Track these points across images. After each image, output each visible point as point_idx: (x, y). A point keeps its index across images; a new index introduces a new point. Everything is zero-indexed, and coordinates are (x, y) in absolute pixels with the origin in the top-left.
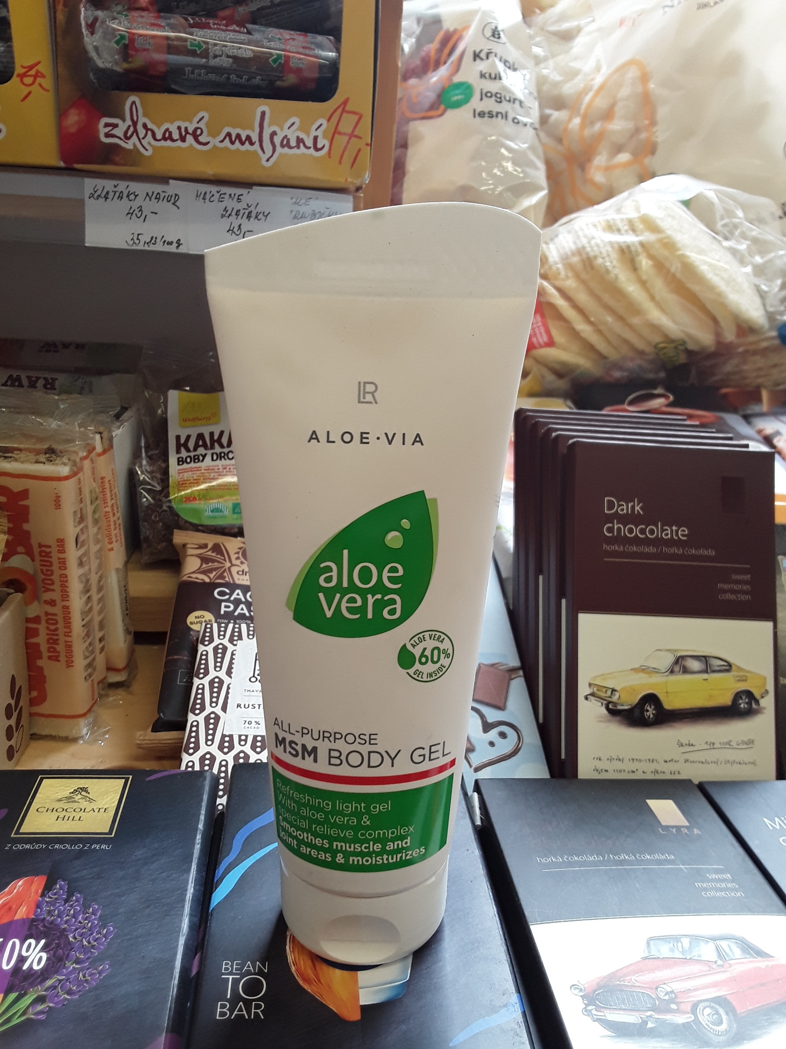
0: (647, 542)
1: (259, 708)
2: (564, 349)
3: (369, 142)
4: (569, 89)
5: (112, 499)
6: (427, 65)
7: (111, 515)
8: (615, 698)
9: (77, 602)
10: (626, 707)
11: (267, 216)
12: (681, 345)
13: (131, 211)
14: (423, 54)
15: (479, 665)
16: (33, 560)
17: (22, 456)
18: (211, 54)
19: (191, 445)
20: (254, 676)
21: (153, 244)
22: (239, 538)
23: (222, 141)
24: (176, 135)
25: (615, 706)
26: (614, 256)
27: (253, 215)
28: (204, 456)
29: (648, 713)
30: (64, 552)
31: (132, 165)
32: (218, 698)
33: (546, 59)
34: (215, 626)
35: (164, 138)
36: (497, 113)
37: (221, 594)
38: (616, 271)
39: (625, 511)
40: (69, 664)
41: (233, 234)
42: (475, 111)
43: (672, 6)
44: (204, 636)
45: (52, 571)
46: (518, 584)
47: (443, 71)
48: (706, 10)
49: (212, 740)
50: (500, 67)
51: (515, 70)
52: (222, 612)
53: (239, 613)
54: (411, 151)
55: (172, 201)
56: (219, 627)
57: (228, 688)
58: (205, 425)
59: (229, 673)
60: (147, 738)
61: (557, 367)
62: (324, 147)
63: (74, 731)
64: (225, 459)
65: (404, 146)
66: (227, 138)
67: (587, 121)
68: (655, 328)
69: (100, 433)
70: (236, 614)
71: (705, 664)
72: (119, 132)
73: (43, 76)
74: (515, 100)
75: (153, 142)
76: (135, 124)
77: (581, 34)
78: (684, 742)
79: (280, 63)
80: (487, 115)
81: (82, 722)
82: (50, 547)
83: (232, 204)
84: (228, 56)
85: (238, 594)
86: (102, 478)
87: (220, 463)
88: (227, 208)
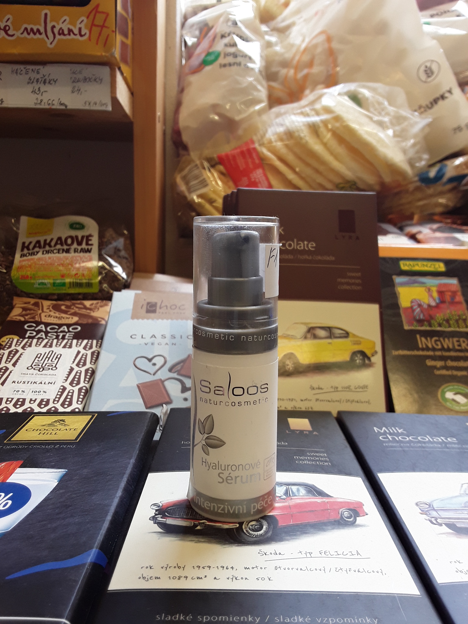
0: (287, 252)
1: (28, 383)
3: (114, 29)
11: (56, 81)
15: (189, 355)
19: (31, 247)
23: (22, 34)
26: (306, 129)
27: (47, 81)
28: (37, 252)
29: (289, 367)
36: (234, 63)
37: (29, 327)
38: (307, 138)
41: (35, 94)
42: (220, 64)
44: (6, 345)
50: (237, 39)
51: (247, 41)
53: (39, 337)
56: (18, 341)
57: (11, 372)
58: (42, 236)
59: (14, 364)
62: (85, 34)
64: (51, 253)
66: (25, 31)
68: (336, 173)
71: (329, 332)
74: (246, 56)
78: (316, 387)
80: (228, 65)
85: (41, 327)
87: (47, 256)
88: (31, 78)
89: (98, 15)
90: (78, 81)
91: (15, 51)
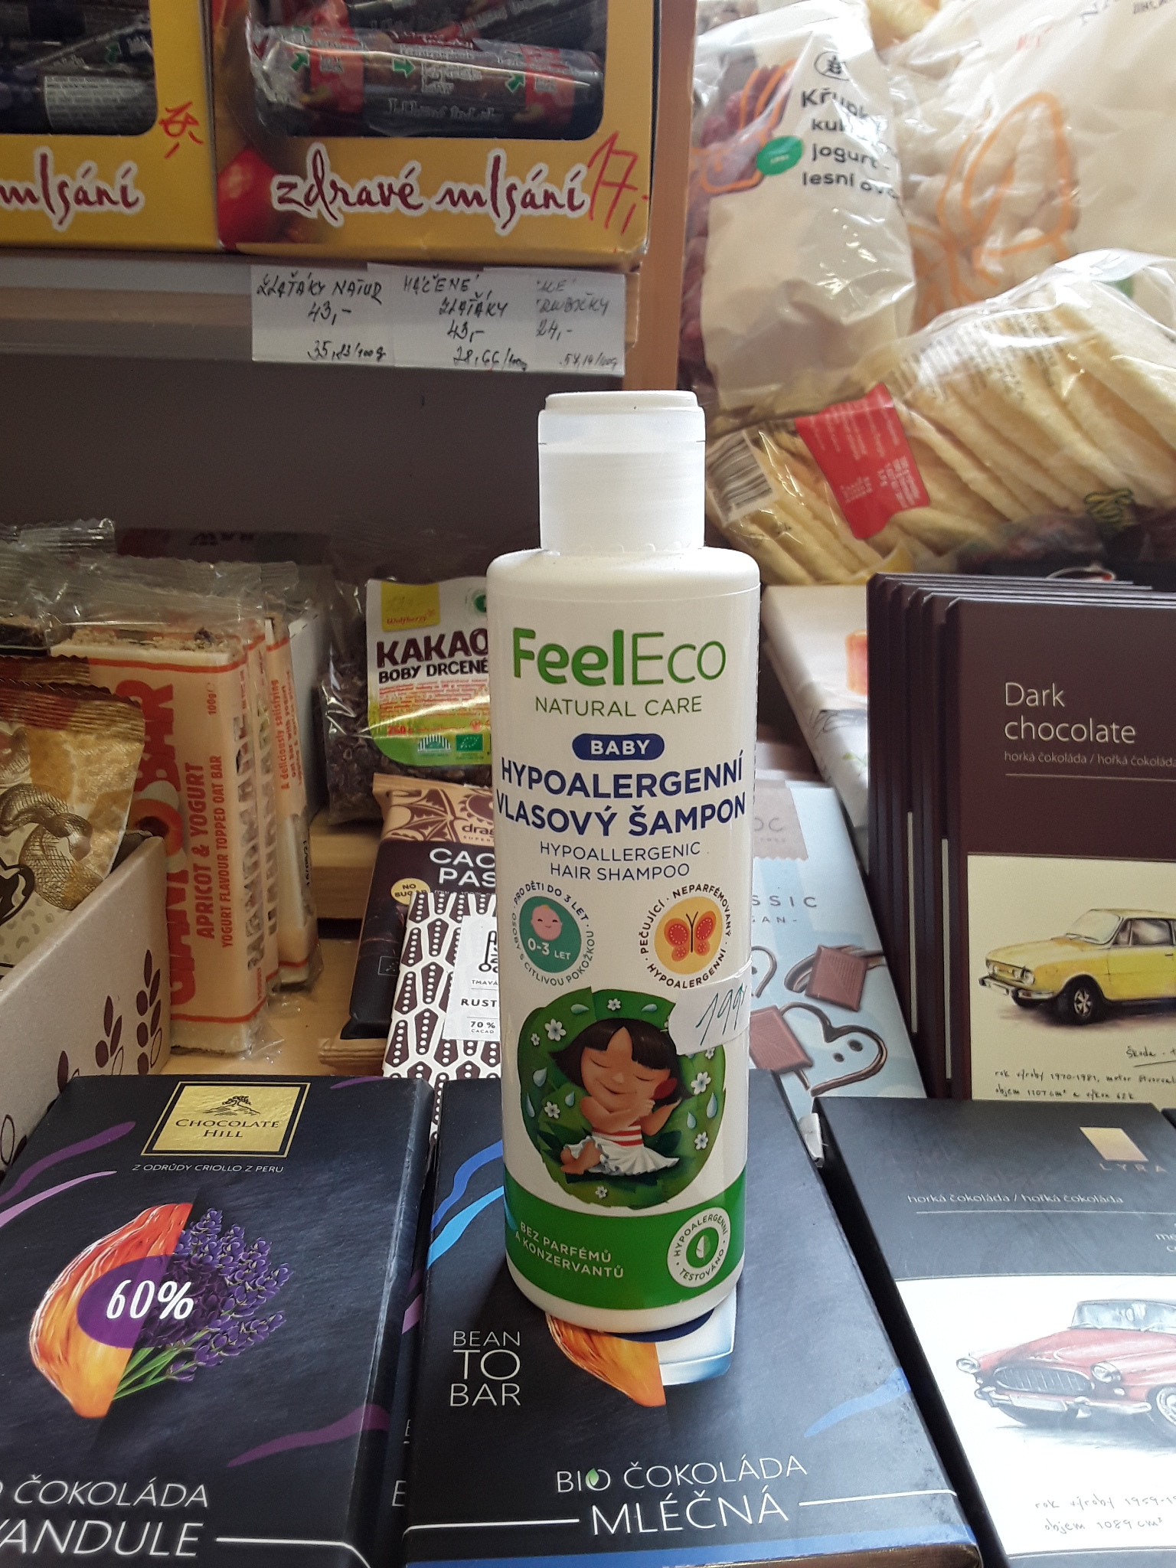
0: (1073, 748)
1: (493, 1005)
2: (945, 509)
3: (648, 193)
4: (944, 144)
5: (287, 714)
6: (736, 119)
7: (286, 736)
8: (1028, 982)
9: (237, 852)
10: (1045, 997)
11: (504, 308)
12: (1125, 496)
13: (315, 310)
14: (730, 104)
15: (819, 948)
16: (178, 788)
17: (165, 642)
18: (424, 78)
19: (399, 654)
20: (486, 963)
21: (345, 355)
22: (465, 785)
23: (440, 202)
24: (376, 197)
25: (1028, 995)
26: (1019, 368)
27: (484, 308)
28: (416, 670)
29: (1080, 1006)
30: (221, 776)
31: (316, 241)
32: (434, 991)
33: (911, 105)
34: (431, 897)
35: (360, 202)
36: (839, 177)
37: (439, 856)
38: (1022, 389)
39: (1037, 703)
40: (227, 941)
41: (456, 337)
42: (805, 175)
43: (1096, 13)
44: (415, 909)
45: (204, 804)
46: (877, 834)
47: (758, 125)
48: (1148, 13)
49: (427, 1048)
50: (842, 113)
51: (863, 116)
52: (441, 881)
53: (465, 883)
54: (712, 239)
55: (372, 292)
56: (437, 898)
57: (450, 978)
58: (419, 627)
59: (450, 958)
60: (333, 1047)
61: (935, 538)
62: (582, 204)
63: (232, 1043)
64: (446, 673)
65: (704, 233)
66: (448, 198)
67: (973, 185)
68: (1084, 471)
69: (272, 619)
70: (461, 883)
71: (1168, 932)
72: (298, 195)
73: (195, 122)
74: (864, 158)
75: (345, 208)
76: (320, 182)
77: (961, 66)
78: (1138, 1049)
79: (520, 87)
80: (823, 180)
81: (244, 1030)
82: (201, 768)
83: (453, 294)
84: (448, 80)
85: (464, 857)
86: (274, 683)
87: (439, 679)
88: (448, 300)
89: (612, 157)
90: (552, 310)
91: (423, 242)
